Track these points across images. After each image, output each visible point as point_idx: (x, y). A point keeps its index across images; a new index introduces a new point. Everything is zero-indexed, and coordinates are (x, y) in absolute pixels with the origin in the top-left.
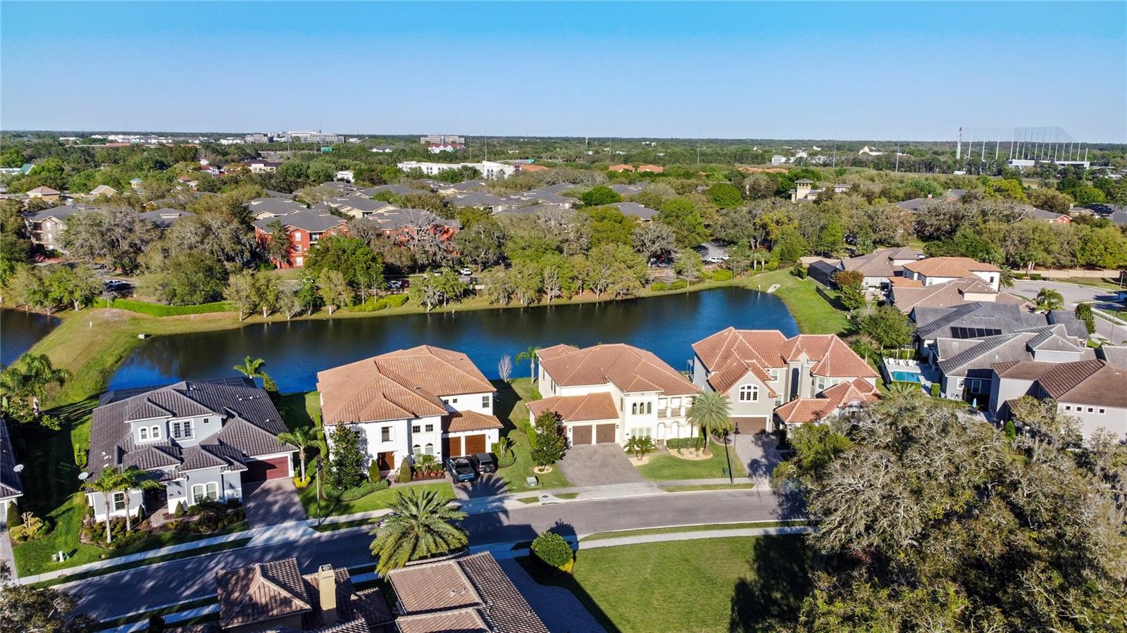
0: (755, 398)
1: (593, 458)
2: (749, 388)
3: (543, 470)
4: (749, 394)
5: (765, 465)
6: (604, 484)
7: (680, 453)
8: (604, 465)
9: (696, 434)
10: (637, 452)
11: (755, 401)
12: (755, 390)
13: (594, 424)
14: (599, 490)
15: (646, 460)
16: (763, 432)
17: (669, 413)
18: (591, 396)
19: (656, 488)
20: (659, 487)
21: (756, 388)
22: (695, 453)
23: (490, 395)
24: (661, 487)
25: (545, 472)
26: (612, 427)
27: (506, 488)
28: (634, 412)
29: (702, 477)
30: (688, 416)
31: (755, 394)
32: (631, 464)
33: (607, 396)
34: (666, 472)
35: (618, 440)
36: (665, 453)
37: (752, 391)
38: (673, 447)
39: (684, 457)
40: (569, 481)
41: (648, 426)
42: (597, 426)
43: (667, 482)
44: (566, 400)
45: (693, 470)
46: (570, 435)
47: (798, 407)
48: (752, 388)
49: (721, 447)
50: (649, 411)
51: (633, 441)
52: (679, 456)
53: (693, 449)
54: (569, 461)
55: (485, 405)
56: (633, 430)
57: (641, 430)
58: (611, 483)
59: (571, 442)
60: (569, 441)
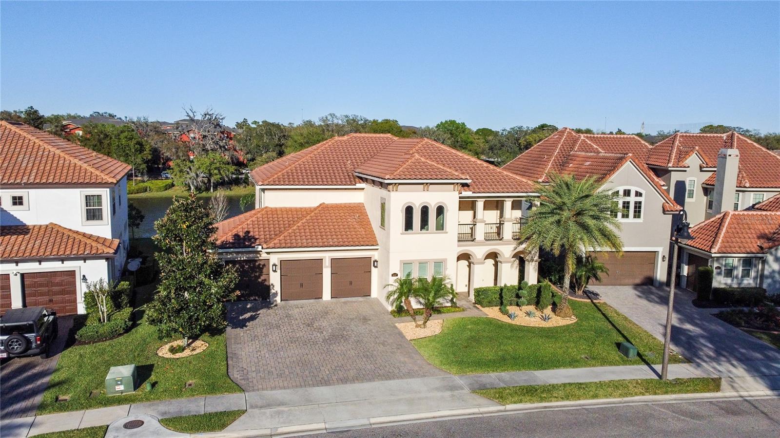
0: (637, 214)
1: (316, 324)
2: (627, 193)
3: (182, 349)
4: (626, 205)
6: (326, 382)
7: (504, 312)
8: (338, 337)
9: (532, 277)
10: (417, 312)
11: (637, 220)
12: (638, 199)
13: (327, 256)
15: (435, 326)
16: (650, 281)
17: (480, 235)
18: (324, 208)
19: (467, 391)
20: (474, 391)
21: (638, 194)
22: (538, 313)
23: (105, 194)
24: (481, 390)
25: (187, 353)
26: (366, 265)
27: (38, 399)
28: (409, 225)
30: (518, 239)
31: (638, 205)
32: (401, 334)
33: (357, 210)
34: (486, 353)
35: (376, 291)
36: (473, 313)
37: (632, 199)
38: (490, 304)
39: (516, 322)
40: (235, 375)
41: (438, 256)
42: (333, 260)
43: (492, 377)
48: (633, 193)
49: (586, 304)
50: (440, 227)
51: (406, 288)
52: (505, 319)
53: (532, 308)
54: (260, 331)
55: (93, 215)
56: (406, 264)
57: (423, 264)
58: (344, 381)
59: (276, 294)
60: (273, 291)
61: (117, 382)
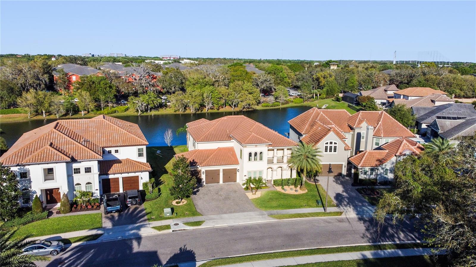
0: (335, 151)
1: (219, 194)
2: (331, 143)
3: (180, 203)
4: (331, 148)
5: (347, 197)
6: (225, 213)
7: (283, 189)
8: (227, 198)
9: (295, 175)
10: (252, 189)
11: (335, 153)
12: (335, 145)
13: (221, 168)
14: (222, 218)
15: (259, 194)
16: (340, 174)
17: (275, 161)
18: (219, 149)
19: (267, 215)
20: (269, 216)
21: (335, 143)
22: (295, 189)
23: (144, 148)
24: (271, 215)
25: (181, 204)
26: (235, 171)
27: (146, 217)
28: (250, 159)
29: (301, 207)
30: (289, 162)
31: (335, 148)
32: (247, 197)
33: (231, 150)
34: (274, 204)
35: (238, 180)
36: (272, 189)
37: (333, 145)
38: (278, 185)
39: (287, 192)
40: (199, 211)
41: (260, 169)
42: (223, 170)
43: (275, 211)
44: (202, 151)
45: (294, 202)
46: (203, 177)
47: (366, 157)
48: (333, 143)
49: (313, 185)
50: (261, 159)
51: (249, 181)
52: (283, 191)
53: (293, 187)
54: (201, 196)
55: (140, 155)
56: (249, 172)
57: (255, 172)
58: (231, 212)
59: (204, 182)
60: (203, 181)
61: (167, 213)
